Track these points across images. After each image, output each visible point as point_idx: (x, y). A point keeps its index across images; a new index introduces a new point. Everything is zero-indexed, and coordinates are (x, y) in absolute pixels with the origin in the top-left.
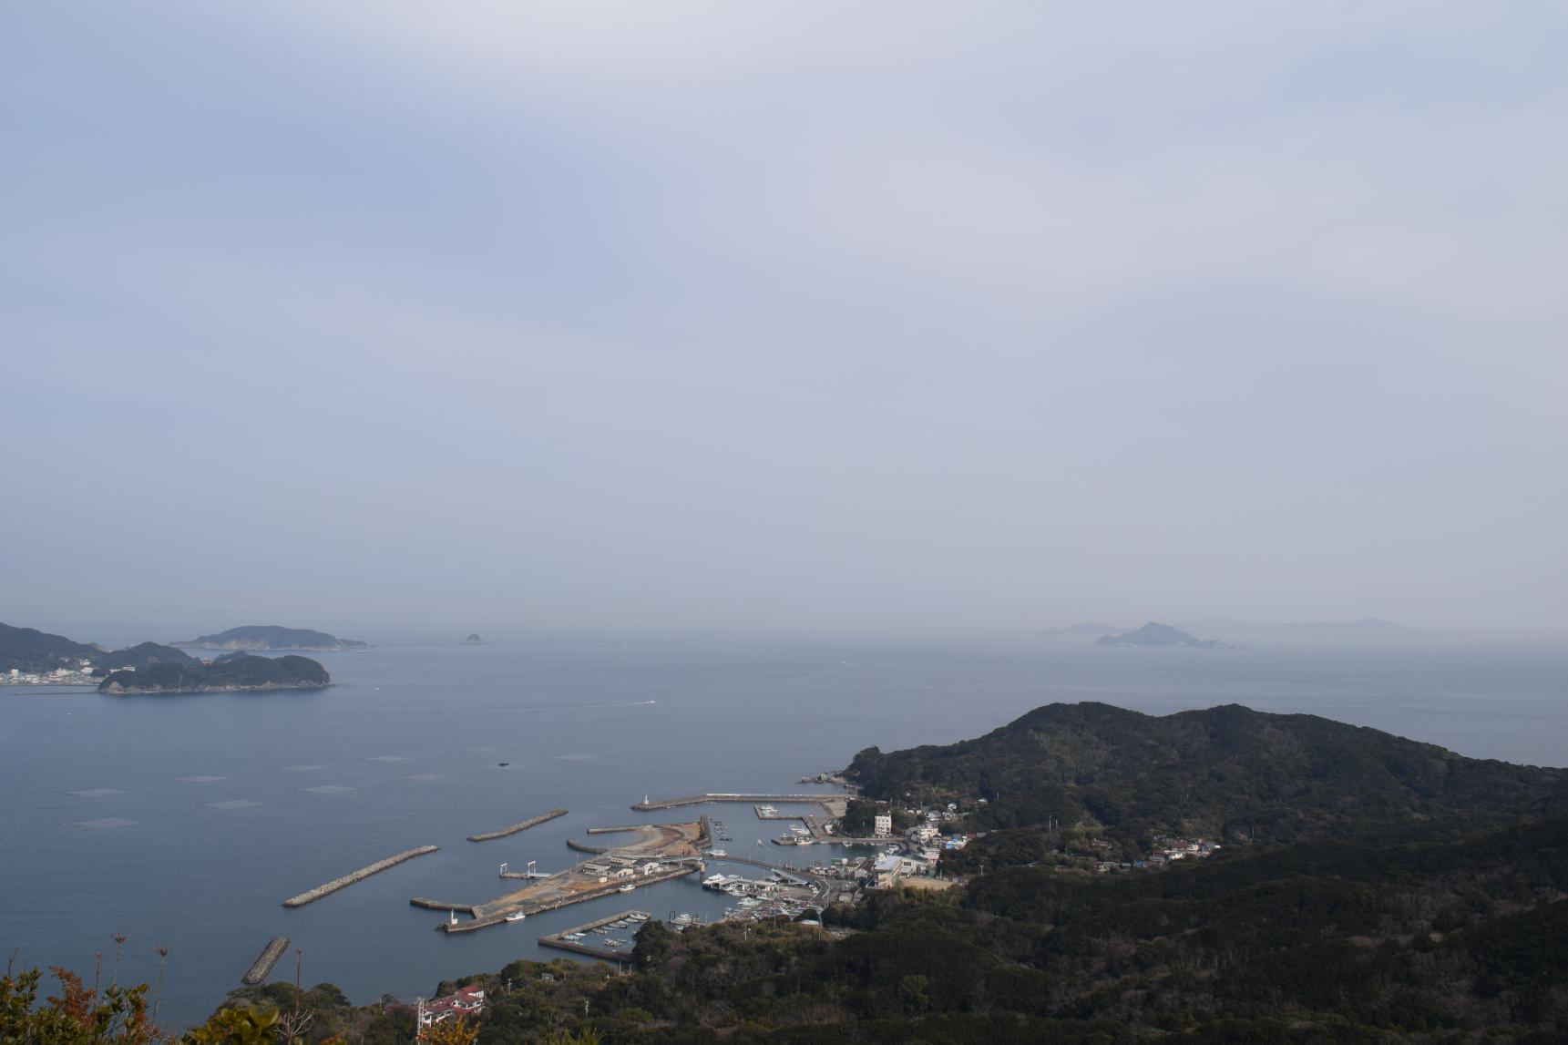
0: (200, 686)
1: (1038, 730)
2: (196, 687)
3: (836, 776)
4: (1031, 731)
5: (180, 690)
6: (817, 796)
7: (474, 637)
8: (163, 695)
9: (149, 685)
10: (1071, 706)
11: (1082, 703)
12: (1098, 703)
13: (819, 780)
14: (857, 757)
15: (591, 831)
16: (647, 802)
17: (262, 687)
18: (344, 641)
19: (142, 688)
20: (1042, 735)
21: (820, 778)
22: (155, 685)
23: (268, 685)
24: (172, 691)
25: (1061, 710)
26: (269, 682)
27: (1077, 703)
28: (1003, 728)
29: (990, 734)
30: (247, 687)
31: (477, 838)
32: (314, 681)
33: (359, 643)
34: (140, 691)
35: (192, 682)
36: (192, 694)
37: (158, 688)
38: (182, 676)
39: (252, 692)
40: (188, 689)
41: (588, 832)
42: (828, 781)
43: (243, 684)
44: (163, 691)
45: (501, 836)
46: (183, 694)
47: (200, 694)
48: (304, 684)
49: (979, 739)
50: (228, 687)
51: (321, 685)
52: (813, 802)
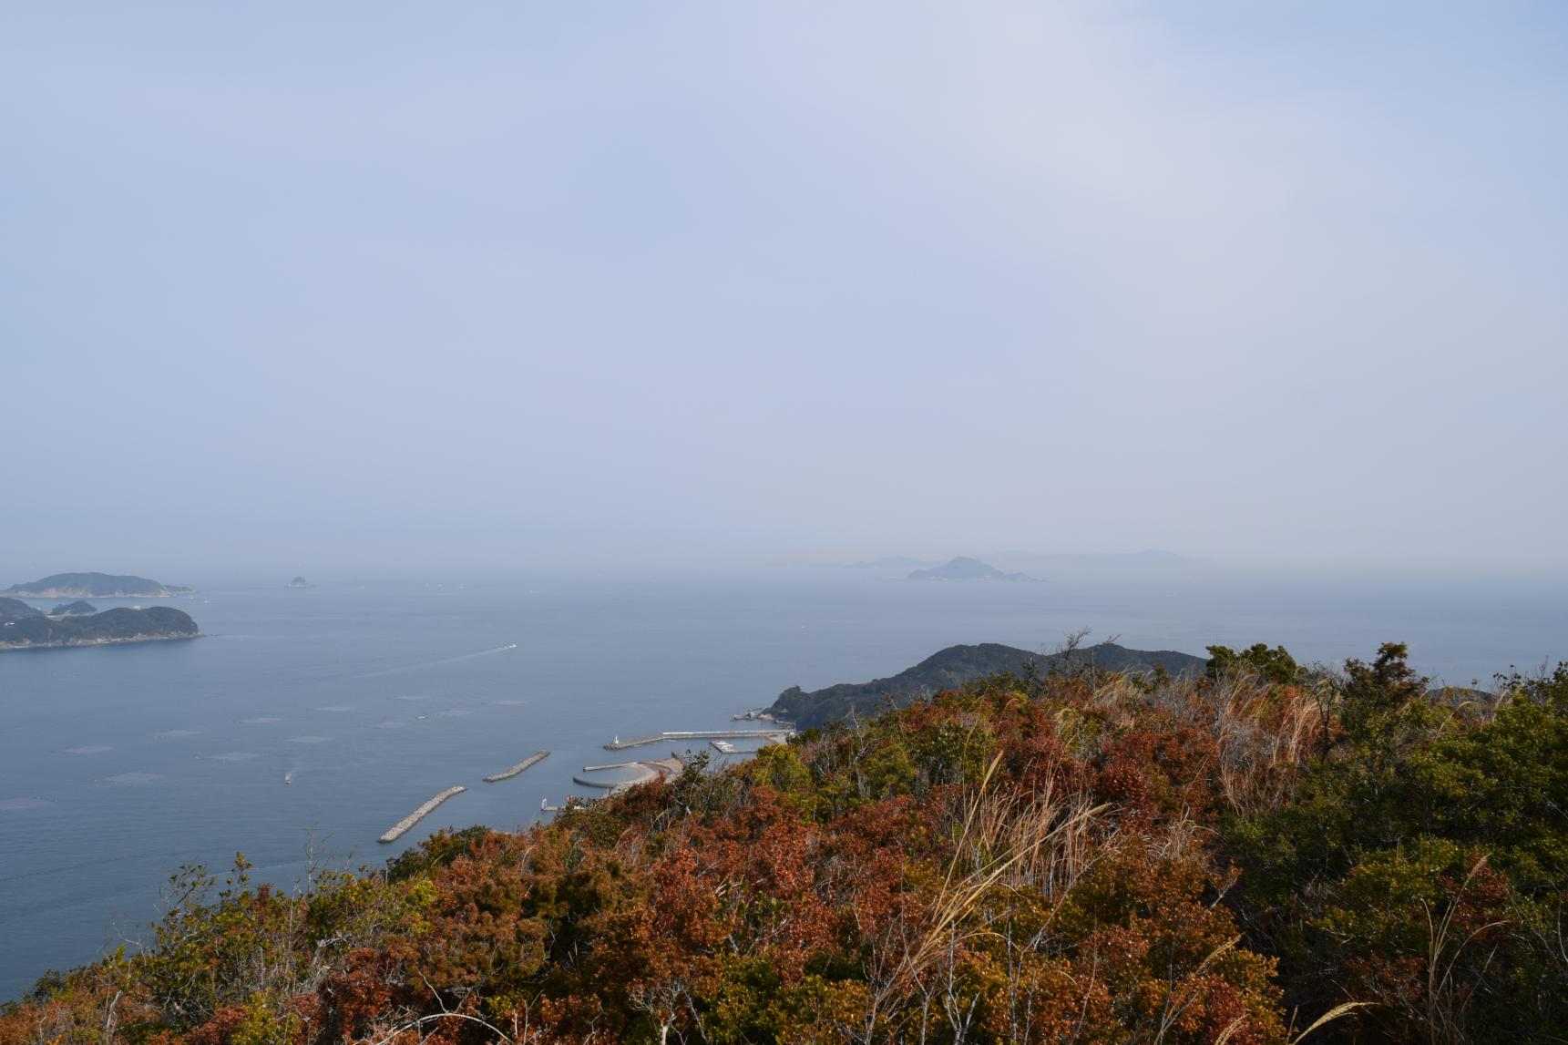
0: (71, 640)
1: (949, 669)
2: (68, 640)
3: (764, 713)
4: (943, 670)
5: (50, 645)
6: (760, 731)
7: (299, 579)
8: (34, 650)
9: (19, 640)
10: (973, 647)
11: (981, 645)
12: (996, 645)
13: (748, 717)
14: (782, 696)
15: (587, 768)
16: (617, 742)
17: (133, 639)
18: (168, 586)
19: (12, 643)
20: (952, 673)
21: (749, 715)
22: (25, 640)
23: (139, 637)
24: (43, 645)
25: (965, 651)
26: (139, 634)
27: (978, 645)
28: (913, 668)
29: (903, 673)
30: (119, 640)
31: (492, 779)
32: (185, 632)
33: (184, 589)
34: (11, 646)
35: (62, 636)
36: (64, 648)
37: (27, 643)
38: (51, 630)
39: (123, 645)
40: (59, 643)
41: (584, 770)
42: (757, 718)
43: (113, 637)
44: (33, 645)
45: (510, 777)
46: (54, 648)
47: (74, 647)
48: (174, 635)
49: (893, 678)
50: (99, 640)
51: (191, 636)
52: (758, 737)
